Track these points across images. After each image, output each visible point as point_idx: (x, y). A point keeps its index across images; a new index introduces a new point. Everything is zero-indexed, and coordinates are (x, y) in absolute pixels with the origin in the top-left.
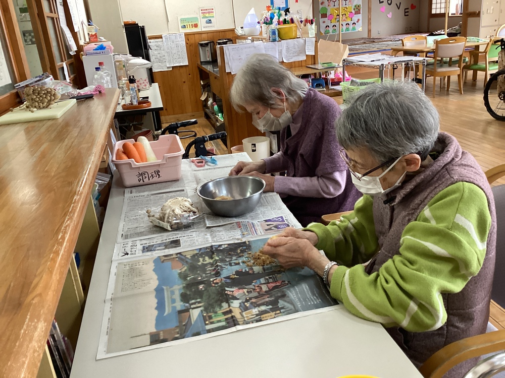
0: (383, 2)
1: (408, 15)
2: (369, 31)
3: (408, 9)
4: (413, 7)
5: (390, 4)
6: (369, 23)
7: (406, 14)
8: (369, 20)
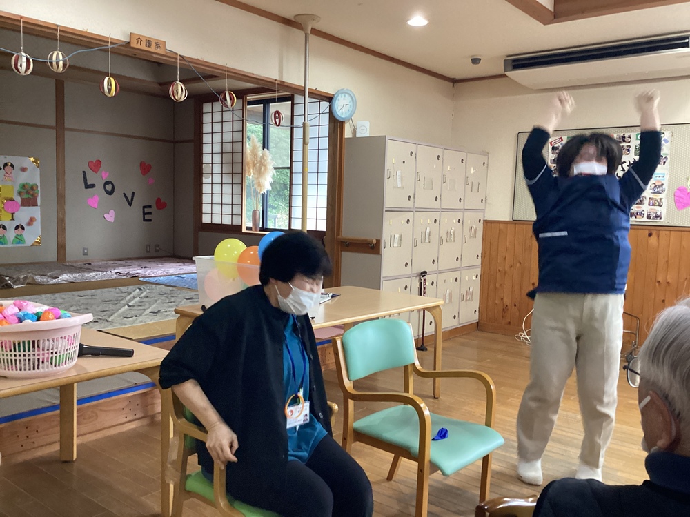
0: (93, 186)
1: (150, 220)
2: (62, 248)
3: (150, 207)
4: (160, 205)
5: (110, 193)
6: (61, 230)
7: (147, 217)
8: (61, 222)
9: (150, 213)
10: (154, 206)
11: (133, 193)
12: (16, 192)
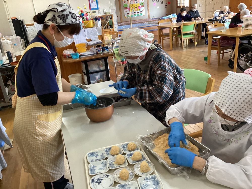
0: (154, 1)
1: (167, 7)
2: (149, 15)
4: (169, 3)
5: (158, 2)
6: (148, 12)
8: (148, 10)
9: (166, 5)
10: (167, 4)
11: (163, 1)
12: (140, 5)
